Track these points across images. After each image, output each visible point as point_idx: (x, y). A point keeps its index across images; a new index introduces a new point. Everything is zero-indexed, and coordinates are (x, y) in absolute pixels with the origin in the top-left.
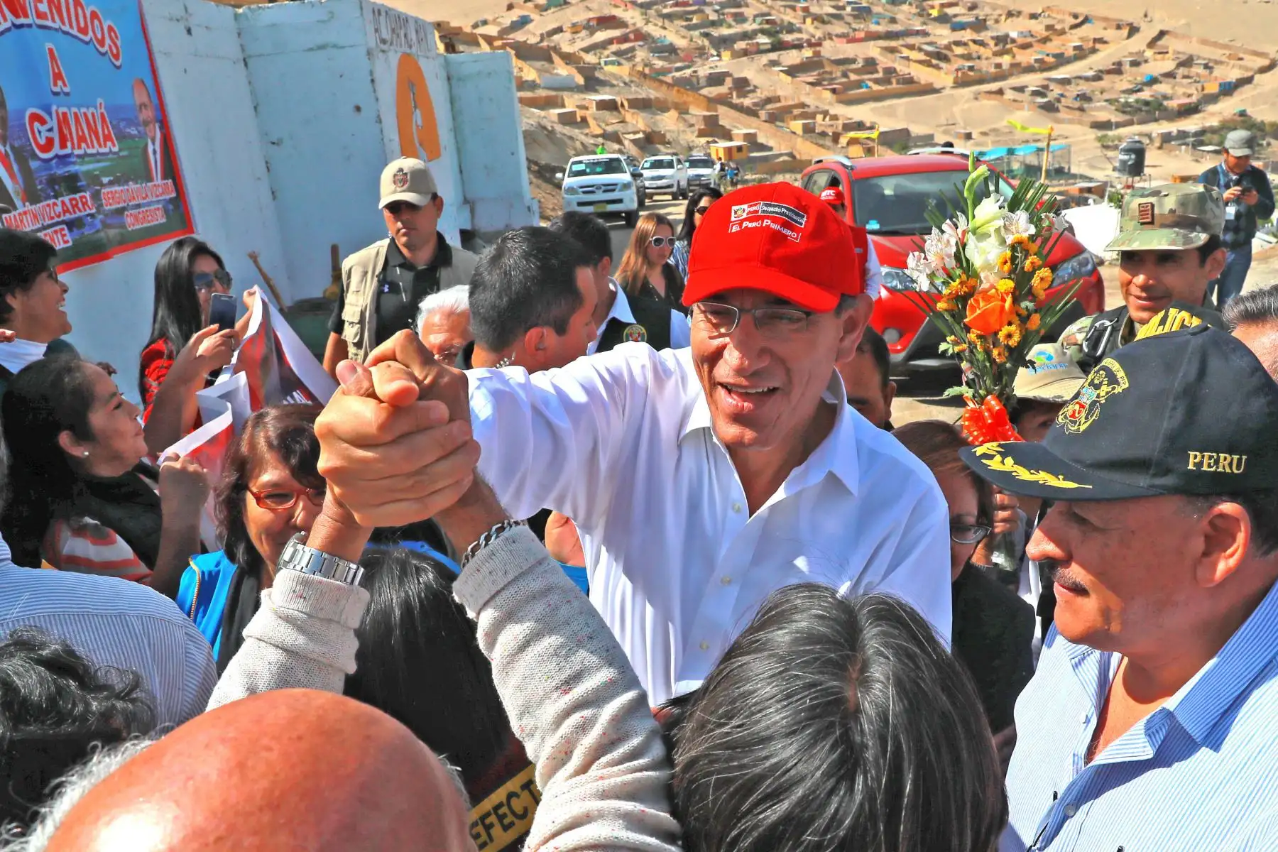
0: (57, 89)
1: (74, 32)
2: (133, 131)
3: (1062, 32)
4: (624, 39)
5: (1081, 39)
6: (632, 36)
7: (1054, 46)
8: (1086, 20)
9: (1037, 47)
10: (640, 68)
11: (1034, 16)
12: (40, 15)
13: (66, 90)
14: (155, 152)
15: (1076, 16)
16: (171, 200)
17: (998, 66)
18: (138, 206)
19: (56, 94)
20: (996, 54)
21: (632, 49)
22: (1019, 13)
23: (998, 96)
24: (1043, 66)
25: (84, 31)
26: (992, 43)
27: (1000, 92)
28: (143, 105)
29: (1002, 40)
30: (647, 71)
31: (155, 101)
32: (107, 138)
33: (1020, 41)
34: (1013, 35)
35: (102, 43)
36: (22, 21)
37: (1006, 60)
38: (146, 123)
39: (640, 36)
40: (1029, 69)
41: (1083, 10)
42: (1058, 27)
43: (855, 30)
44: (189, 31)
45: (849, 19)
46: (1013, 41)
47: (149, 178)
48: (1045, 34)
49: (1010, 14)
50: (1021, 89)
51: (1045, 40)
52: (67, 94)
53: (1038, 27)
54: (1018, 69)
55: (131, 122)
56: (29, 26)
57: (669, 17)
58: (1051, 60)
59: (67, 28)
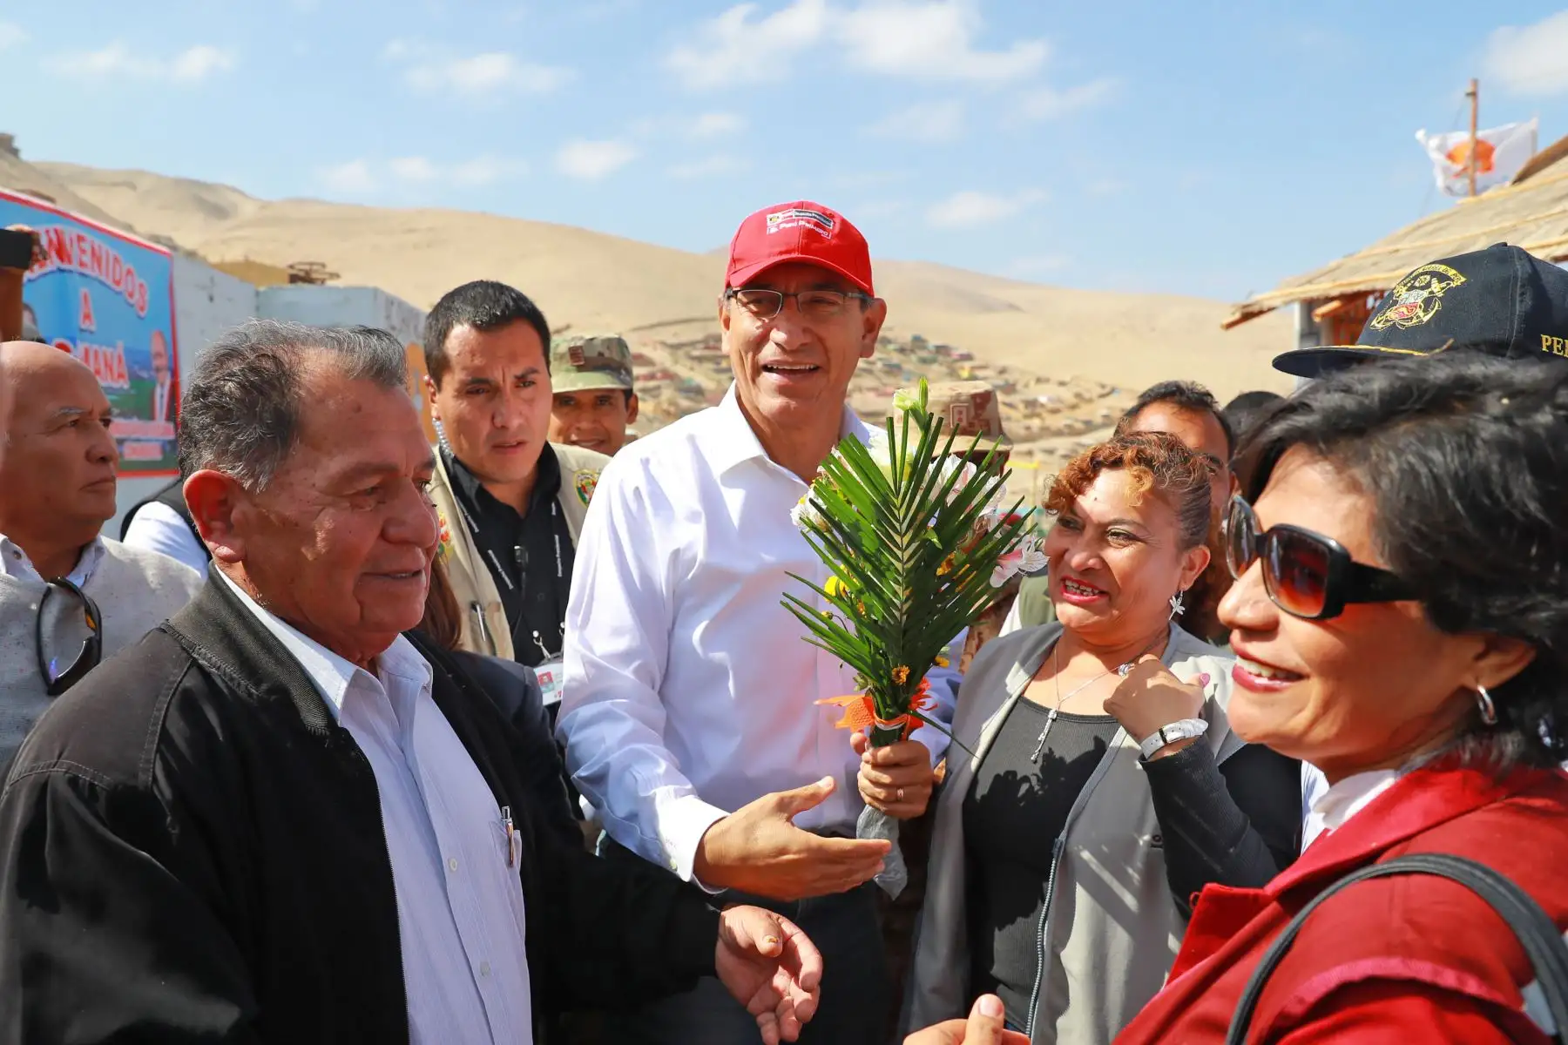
0: (83, 327)
1: (110, 282)
2: (145, 375)
3: (1090, 401)
4: (652, 377)
5: (1109, 408)
6: (659, 375)
7: (1083, 413)
8: (1113, 391)
9: (1067, 413)
10: (665, 406)
11: (1062, 384)
12: (82, 264)
13: (93, 328)
14: (162, 396)
15: (1103, 386)
16: (170, 442)
17: (1028, 428)
18: (138, 440)
19: (82, 330)
20: (1027, 417)
21: (658, 388)
22: (1047, 380)
23: (1028, 458)
24: (1072, 431)
25: (118, 283)
26: (1021, 406)
27: (1030, 453)
28: (158, 355)
29: (1031, 404)
30: (672, 409)
31: (170, 352)
32: (121, 376)
33: (1050, 406)
34: (1043, 399)
35: (131, 295)
36: (65, 266)
37: (1035, 423)
38: (158, 370)
39: (668, 375)
40: (1059, 433)
41: (1110, 382)
42: (1087, 395)
43: (885, 385)
44: (211, 299)
45: (881, 375)
46: (1042, 405)
47: (152, 417)
48: (1074, 401)
49: (1039, 380)
50: (1050, 452)
51: (1074, 407)
52: (91, 332)
53: (1067, 395)
54: (1047, 432)
55: (147, 367)
56: (71, 271)
57: (700, 359)
58: (1079, 426)
59: (103, 278)
